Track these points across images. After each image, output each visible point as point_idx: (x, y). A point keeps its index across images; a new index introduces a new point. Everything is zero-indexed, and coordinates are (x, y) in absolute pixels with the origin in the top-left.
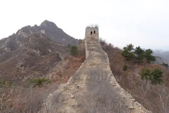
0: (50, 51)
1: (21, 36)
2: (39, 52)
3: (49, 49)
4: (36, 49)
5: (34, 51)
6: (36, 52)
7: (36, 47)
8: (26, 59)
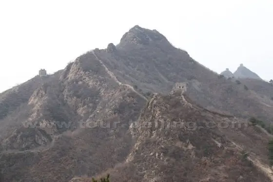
0: (219, 145)
1: (80, 83)
2: (190, 147)
3: (215, 139)
4: (181, 139)
5: (179, 144)
6: (183, 147)
7: (182, 133)
8: (163, 168)
